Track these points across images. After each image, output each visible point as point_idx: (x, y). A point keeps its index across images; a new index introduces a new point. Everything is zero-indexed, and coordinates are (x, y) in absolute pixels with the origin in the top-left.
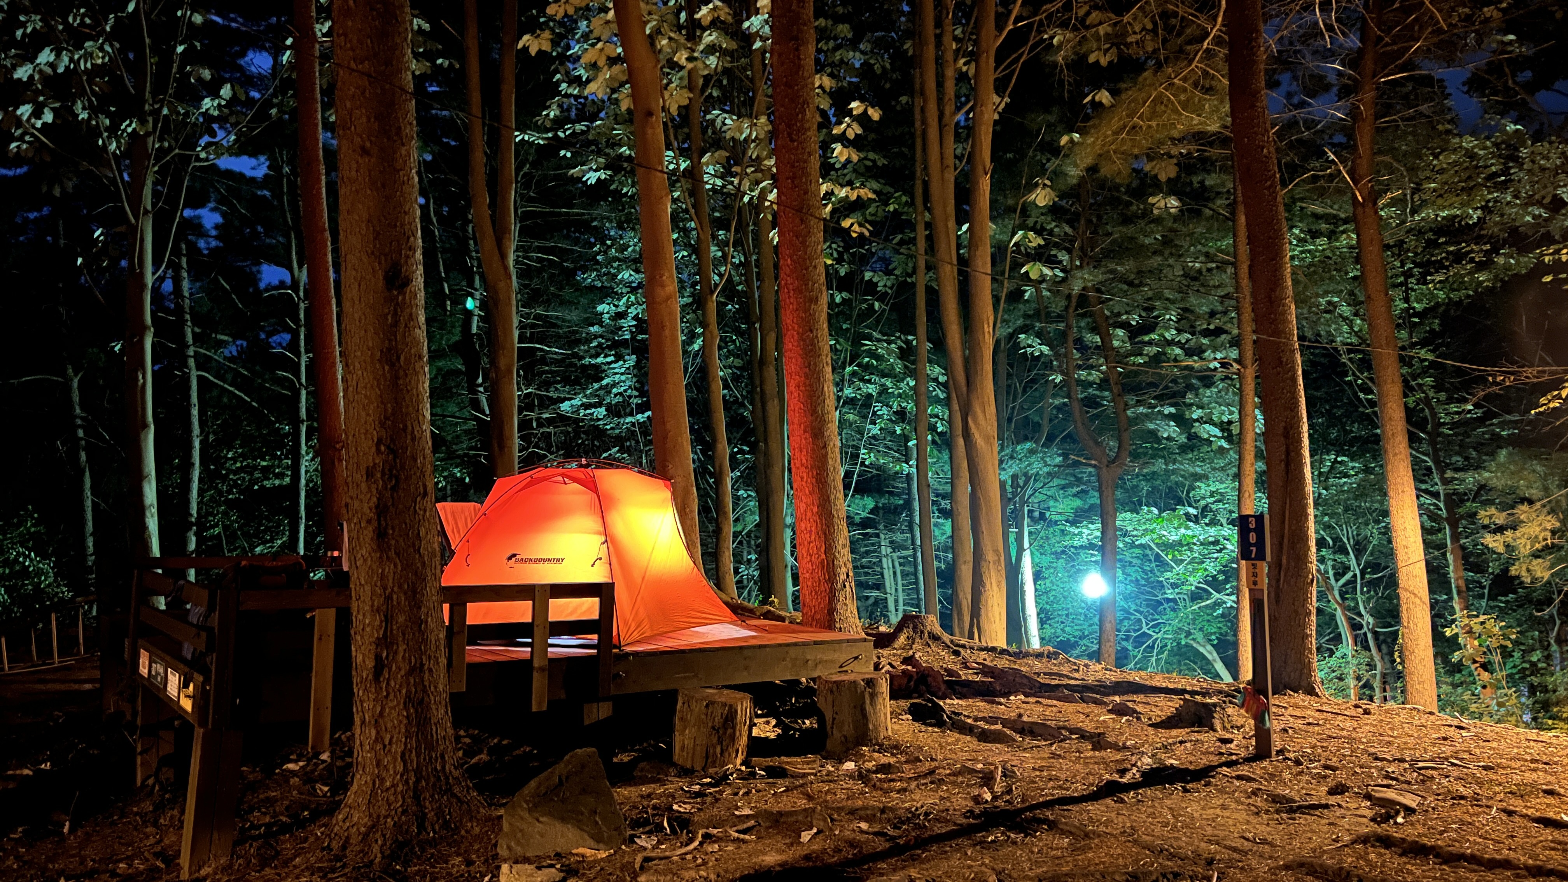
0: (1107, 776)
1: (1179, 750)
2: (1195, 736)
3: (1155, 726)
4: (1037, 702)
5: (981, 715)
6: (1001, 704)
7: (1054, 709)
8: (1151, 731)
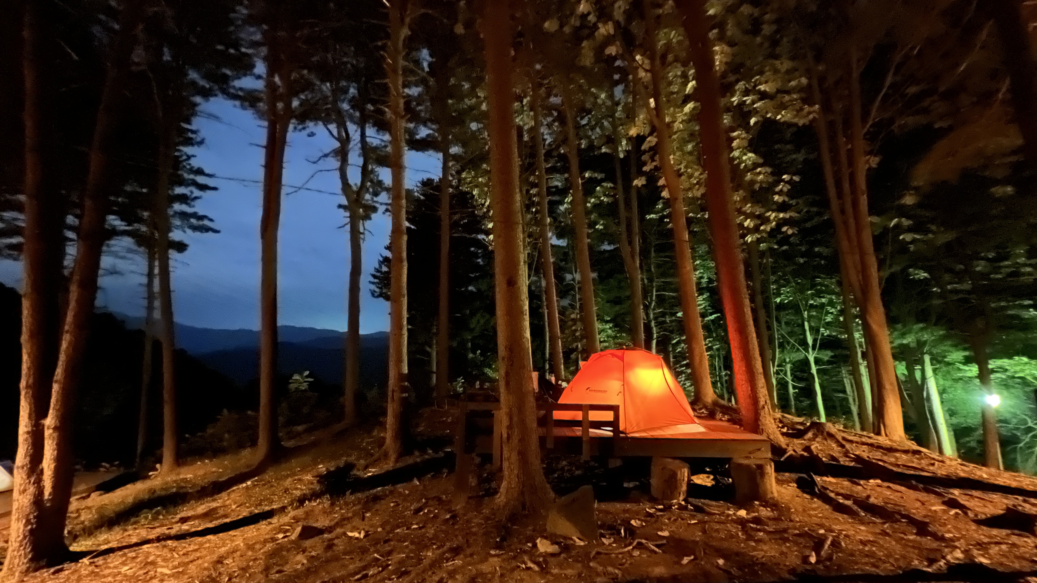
0: (916, 562)
1: (994, 550)
2: (1014, 539)
3: (979, 522)
4: (889, 487)
5: (842, 491)
6: (860, 485)
7: (899, 494)
8: (974, 527)
